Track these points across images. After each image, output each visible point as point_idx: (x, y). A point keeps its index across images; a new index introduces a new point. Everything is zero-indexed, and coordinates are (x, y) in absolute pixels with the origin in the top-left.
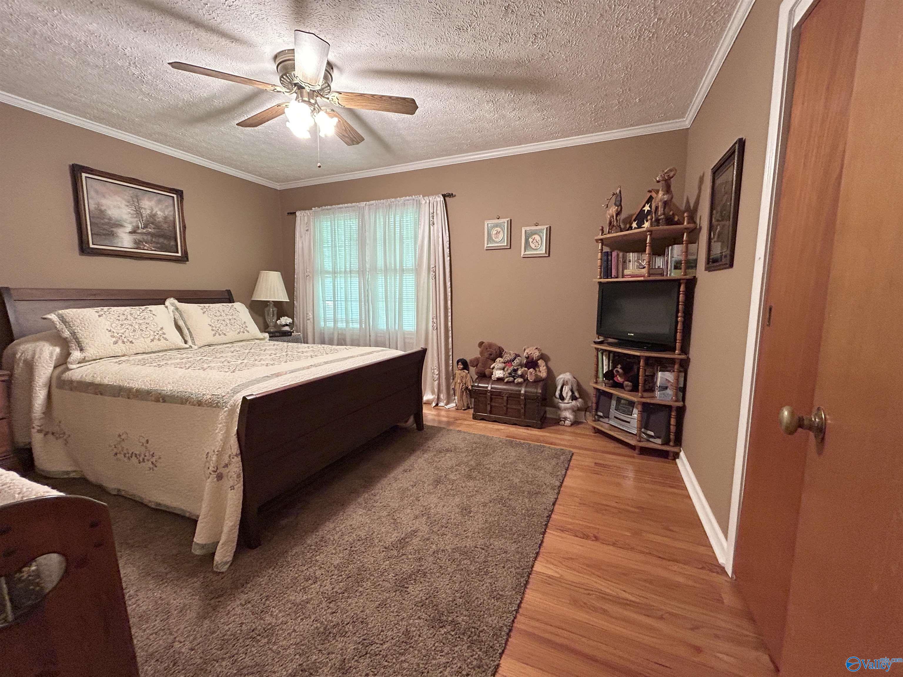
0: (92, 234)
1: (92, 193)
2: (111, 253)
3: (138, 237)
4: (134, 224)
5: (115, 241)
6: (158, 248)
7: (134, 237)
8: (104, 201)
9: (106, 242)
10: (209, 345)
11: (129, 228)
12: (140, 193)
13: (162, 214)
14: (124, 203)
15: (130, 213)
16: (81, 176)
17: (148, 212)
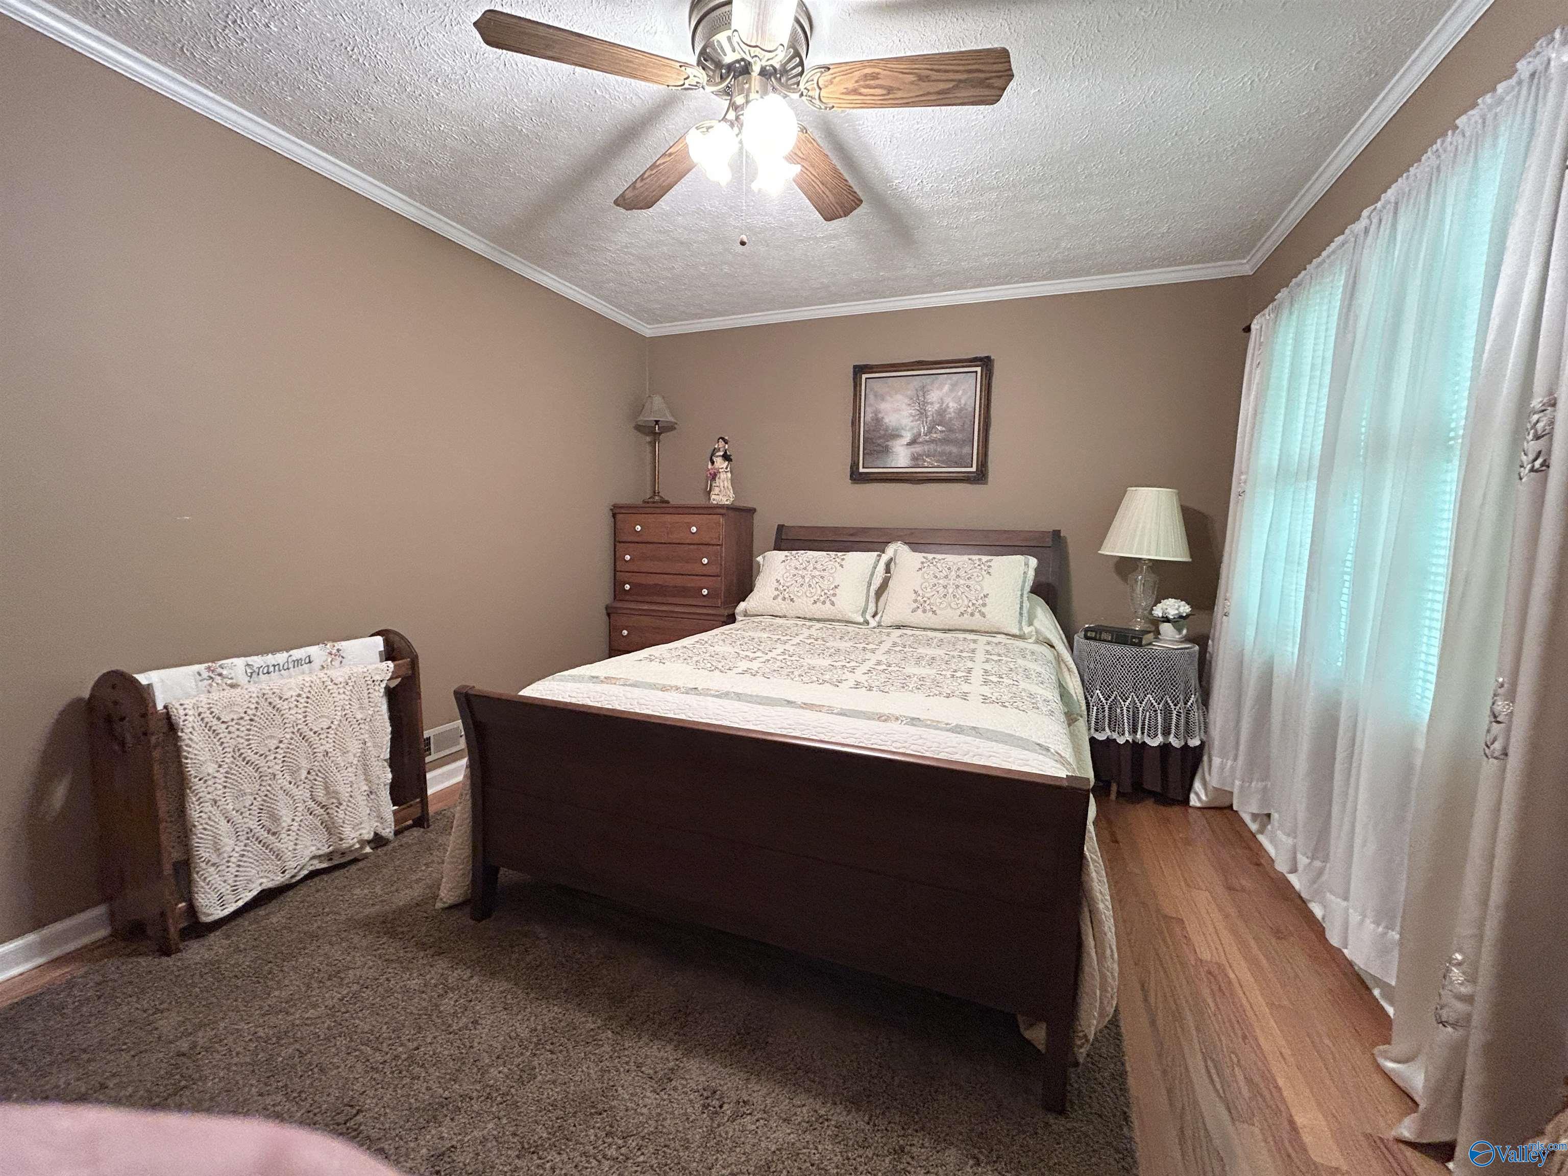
0: (864, 454)
1: (871, 397)
2: (879, 477)
3: (918, 449)
4: (915, 431)
5: (889, 460)
6: (943, 462)
7: (913, 450)
8: (883, 406)
9: (879, 463)
10: (898, 627)
11: (908, 437)
12: (928, 380)
13: (955, 405)
14: (907, 401)
15: (911, 415)
16: (861, 378)
17: (937, 406)
